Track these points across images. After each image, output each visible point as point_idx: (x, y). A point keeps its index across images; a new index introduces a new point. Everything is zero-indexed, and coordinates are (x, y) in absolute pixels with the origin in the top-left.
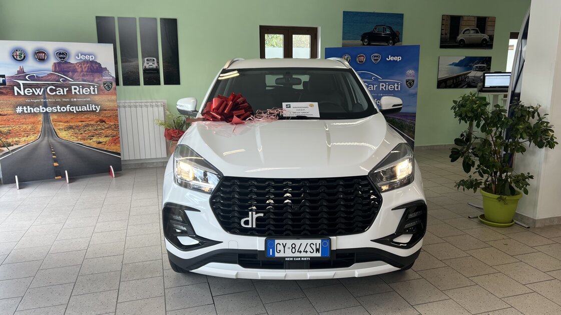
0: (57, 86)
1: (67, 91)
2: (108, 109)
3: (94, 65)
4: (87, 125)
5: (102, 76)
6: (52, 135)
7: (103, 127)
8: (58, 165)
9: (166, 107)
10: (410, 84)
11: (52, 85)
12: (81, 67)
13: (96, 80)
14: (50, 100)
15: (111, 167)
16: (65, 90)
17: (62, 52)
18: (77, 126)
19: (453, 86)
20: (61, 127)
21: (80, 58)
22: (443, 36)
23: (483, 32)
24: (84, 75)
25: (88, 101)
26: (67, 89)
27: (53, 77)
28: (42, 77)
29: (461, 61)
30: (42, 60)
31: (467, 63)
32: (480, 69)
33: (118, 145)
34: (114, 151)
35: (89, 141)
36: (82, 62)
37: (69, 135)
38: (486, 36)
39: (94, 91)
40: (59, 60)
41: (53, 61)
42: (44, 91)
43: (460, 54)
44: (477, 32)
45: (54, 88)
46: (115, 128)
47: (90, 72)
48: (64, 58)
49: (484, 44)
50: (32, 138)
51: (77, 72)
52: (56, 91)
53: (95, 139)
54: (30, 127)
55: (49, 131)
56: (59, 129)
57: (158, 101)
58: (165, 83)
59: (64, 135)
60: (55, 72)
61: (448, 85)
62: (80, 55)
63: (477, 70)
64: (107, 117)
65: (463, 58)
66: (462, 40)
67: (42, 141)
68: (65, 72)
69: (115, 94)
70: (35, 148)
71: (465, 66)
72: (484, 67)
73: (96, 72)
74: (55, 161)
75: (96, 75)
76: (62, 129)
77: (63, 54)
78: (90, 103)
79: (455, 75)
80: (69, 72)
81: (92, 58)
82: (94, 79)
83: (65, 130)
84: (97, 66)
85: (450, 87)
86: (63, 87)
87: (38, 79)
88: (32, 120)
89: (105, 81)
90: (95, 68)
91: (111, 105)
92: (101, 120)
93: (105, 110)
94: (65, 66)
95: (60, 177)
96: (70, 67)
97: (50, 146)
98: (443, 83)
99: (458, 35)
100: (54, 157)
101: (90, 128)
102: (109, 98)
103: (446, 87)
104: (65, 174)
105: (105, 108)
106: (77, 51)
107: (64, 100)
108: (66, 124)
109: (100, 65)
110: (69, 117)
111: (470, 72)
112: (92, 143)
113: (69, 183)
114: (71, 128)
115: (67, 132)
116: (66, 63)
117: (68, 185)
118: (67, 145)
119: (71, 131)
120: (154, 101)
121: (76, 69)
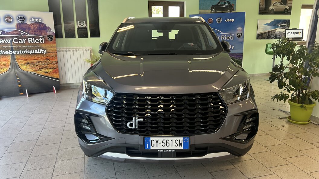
0: (19, 38)
1: (25, 41)
2: (51, 52)
3: (41, 25)
4: (39, 62)
5: (47, 32)
6: (17, 68)
7: (48, 63)
8: (21, 86)
9: (92, 51)
10: (239, 35)
11: (16, 37)
12: (34, 26)
13: (43, 34)
14: (15, 47)
15: (54, 87)
16: (24, 40)
17: (21, 17)
18: (32, 63)
19: (266, 37)
20: (22, 63)
21: (32, 21)
22: (261, 7)
23: (285, 4)
24: (35, 31)
25: (39, 47)
26: (25, 40)
27: (16, 32)
28: (9, 32)
29: (272, 22)
30: (9, 22)
31: (275, 24)
32: (283, 27)
33: (58, 74)
34: (56, 77)
35: (40, 71)
36: (34, 23)
37: (28, 68)
38: (287, 7)
39: (42, 41)
40: (20, 22)
41: (16, 22)
42: (11, 40)
43: (271, 18)
44: (282, 5)
45: (17, 39)
46: (56, 63)
47: (39, 29)
48: (23, 21)
49: (286, 12)
50: (5, 70)
51: (31, 29)
52: (18, 41)
53: (43, 70)
54: (3, 63)
55: (15, 66)
56: (21, 64)
57: (87, 47)
58: (91, 37)
59: (24, 68)
60: (17, 29)
61: (263, 37)
62: (32, 18)
63: (281, 28)
64: (50, 57)
65: (272, 20)
66: (272, 9)
67: (11, 72)
68: (24, 29)
69: (55, 43)
70: (7, 76)
71: (274, 25)
72: (286, 26)
73: (43, 30)
74: (19, 83)
75: (43, 31)
76: (23, 64)
77: (22, 18)
78: (40, 48)
79: (267, 31)
80: (26, 29)
81: (40, 20)
82: (42, 33)
83: (25, 65)
84: (44, 25)
85: (264, 38)
86: (22, 38)
87: (7, 33)
88: (4, 59)
89: (49, 35)
90: (42, 27)
91: (53, 49)
92: (47, 59)
93: (49, 53)
94: (24, 25)
95: (23, 94)
96: (27, 26)
97: (16, 75)
98: (260, 36)
99: (270, 7)
100: (18, 81)
101: (40, 64)
102: (52, 45)
103: (262, 39)
104: (26, 91)
105: (49, 52)
106: (31, 16)
107: (23, 46)
108: (25, 61)
109: (45, 25)
110: (27, 57)
111: (277, 29)
112: (42, 72)
113: (28, 97)
114: (28, 63)
115: (26, 66)
116: (24, 23)
117: (28, 98)
118: (26, 74)
119: (29, 66)
120: (84, 47)
121: (30, 27)
